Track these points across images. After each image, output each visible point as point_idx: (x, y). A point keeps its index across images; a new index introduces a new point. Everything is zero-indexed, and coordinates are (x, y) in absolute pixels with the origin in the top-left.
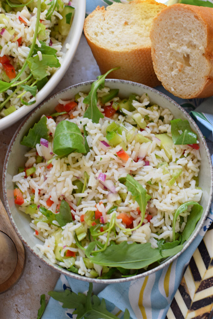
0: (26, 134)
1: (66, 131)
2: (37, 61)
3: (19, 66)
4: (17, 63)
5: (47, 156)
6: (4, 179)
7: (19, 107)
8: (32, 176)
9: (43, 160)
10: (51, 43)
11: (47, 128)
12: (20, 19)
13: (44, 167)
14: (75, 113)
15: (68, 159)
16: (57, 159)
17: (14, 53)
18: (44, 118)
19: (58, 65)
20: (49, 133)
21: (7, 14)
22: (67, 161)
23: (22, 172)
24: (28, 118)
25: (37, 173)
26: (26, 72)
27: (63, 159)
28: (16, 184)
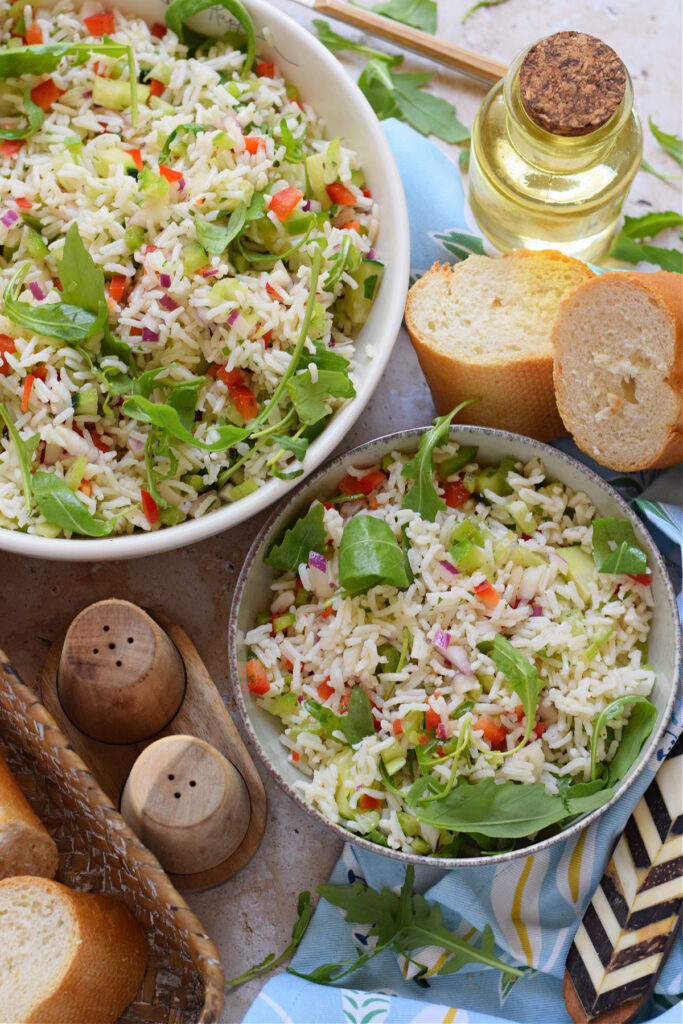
0: (278, 540)
1: (367, 539)
2: (306, 383)
3: (266, 391)
4: (260, 386)
5: (322, 589)
6: (231, 638)
7: (263, 481)
8: (286, 633)
9: (311, 598)
10: (333, 342)
11: (323, 530)
12: (269, 289)
13: (312, 615)
14: (382, 498)
15: (367, 599)
16: (344, 599)
17: (256, 364)
18: (318, 507)
19: (352, 394)
20: (326, 540)
21: (239, 276)
22: (365, 603)
23: (266, 623)
24: (284, 506)
25: (299, 627)
26: (279, 405)
27: (357, 599)
28: (253, 650)
